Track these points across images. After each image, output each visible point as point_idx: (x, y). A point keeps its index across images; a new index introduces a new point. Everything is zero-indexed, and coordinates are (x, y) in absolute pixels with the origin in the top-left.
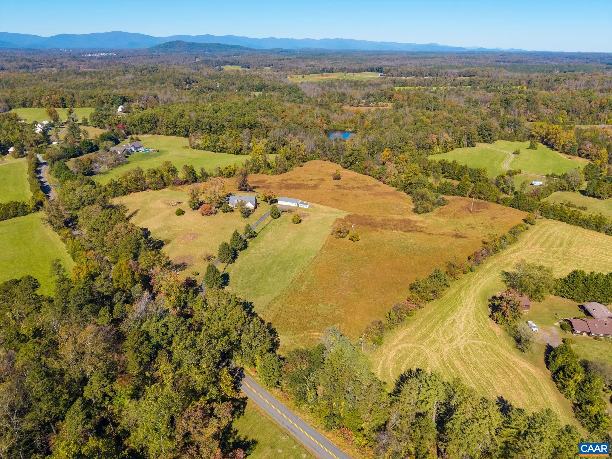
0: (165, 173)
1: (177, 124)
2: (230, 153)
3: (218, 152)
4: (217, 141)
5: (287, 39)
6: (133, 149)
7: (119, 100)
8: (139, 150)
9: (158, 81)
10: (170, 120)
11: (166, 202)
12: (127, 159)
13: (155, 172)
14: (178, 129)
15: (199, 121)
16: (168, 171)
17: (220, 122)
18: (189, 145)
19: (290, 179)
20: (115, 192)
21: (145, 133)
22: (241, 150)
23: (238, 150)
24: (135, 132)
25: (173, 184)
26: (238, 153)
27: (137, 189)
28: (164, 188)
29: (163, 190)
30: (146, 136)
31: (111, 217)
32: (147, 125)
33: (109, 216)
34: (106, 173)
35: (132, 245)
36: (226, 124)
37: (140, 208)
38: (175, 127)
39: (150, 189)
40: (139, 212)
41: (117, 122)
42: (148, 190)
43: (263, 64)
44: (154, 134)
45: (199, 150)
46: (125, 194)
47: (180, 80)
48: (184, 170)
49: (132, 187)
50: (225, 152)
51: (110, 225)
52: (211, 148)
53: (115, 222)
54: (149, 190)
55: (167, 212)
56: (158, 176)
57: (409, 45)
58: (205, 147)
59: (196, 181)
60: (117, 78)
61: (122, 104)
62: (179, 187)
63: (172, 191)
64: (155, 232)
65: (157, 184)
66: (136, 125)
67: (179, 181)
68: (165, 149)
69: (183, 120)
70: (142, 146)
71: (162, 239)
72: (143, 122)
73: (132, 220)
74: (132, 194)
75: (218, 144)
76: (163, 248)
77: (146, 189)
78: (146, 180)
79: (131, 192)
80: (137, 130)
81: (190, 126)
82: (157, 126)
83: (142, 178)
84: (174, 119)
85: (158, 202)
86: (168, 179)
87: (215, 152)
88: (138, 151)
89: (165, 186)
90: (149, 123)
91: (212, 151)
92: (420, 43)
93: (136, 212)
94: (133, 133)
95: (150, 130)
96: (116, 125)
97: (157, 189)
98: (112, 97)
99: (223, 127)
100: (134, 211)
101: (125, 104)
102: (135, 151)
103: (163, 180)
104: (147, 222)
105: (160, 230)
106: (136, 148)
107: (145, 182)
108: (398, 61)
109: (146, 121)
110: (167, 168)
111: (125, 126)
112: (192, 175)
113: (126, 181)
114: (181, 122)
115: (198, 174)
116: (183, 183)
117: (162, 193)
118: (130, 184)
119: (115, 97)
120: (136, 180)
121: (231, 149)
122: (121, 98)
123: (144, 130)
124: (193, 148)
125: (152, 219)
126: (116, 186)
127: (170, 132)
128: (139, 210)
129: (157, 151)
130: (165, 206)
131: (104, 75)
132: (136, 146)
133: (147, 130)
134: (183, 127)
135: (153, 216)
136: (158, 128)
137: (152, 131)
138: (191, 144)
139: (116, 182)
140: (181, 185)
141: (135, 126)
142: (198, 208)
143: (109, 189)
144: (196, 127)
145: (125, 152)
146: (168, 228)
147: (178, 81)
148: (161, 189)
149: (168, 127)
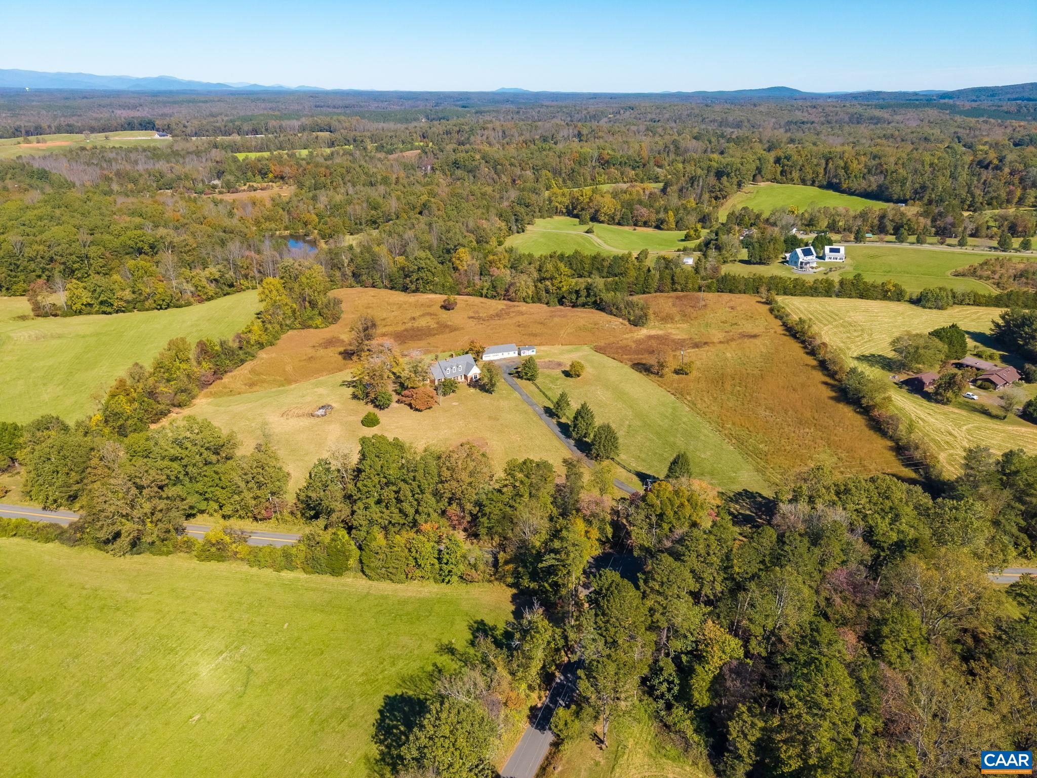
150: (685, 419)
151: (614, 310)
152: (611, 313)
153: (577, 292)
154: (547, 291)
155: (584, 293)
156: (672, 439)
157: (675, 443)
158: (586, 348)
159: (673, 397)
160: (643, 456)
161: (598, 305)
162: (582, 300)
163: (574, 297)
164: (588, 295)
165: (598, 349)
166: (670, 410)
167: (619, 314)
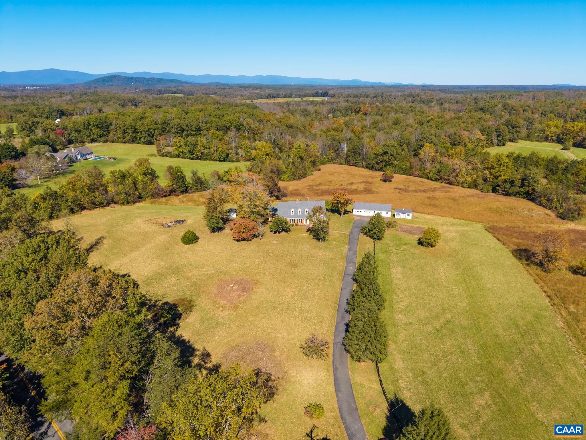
0: (140, 178)
1: (136, 127)
2: (213, 160)
3: (197, 158)
4: (195, 145)
5: (222, 76)
6: (79, 156)
7: (55, 113)
8: (87, 157)
9: (100, 101)
10: (127, 123)
11: (154, 221)
12: (71, 169)
13: (124, 176)
14: (139, 134)
15: (165, 123)
16: (145, 175)
17: (194, 123)
18: (156, 152)
19: (320, 184)
20: (53, 210)
21: (93, 141)
22: (228, 155)
23: (224, 155)
24: (79, 139)
25: (153, 196)
26: (224, 160)
27: (94, 204)
28: (139, 202)
29: (138, 204)
30: (94, 144)
31: (45, 257)
32: (95, 130)
33: (42, 254)
34: (37, 186)
35: (125, 350)
36: (203, 126)
37: (105, 234)
38: (135, 131)
39: (115, 203)
40: (105, 241)
41: (54, 128)
42: (113, 205)
43: (206, 92)
44: (105, 142)
45: (171, 157)
46: (72, 211)
47: (124, 101)
48: (168, 173)
49: (84, 200)
50: (206, 159)
51: (42, 279)
52: (188, 155)
53: (59, 268)
54: (116, 205)
55: (162, 238)
56: (129, 181)
57: (334, 81)
58: (179, 154)
59: (186, 191)
60: (53, 100)
61: (60, 118)
62: (164, 200)
63: (153, 205)
64: (149, 281)
65: (128, 194)
66: (80, 131)
67: (163, 190)
68: (125, 157)
69: (145, 123)
70: (92, 153)
71: (170, 300)
72: (90, 127)
73: (93, 260)
74: (84, 212)
75: (197, 148)
76: (182, 323)
77: (108, 204)
78: (109, 189)
79: (83, 208)
80: (81, 137)
81: (154, 130)
82: (109, 132)
83: (102, 185)
84: (133, 122)
85: (139, 221)
86: (145, 187)
87: (192, 159)
88: (86, 159)
89: (140, 198)
90: (98, 127)
91: (190, 158)
92: (344, 80)
93: (98, 242)
94: (77, 142)
95: (101, 136)
96: (53, 130)
97: (128, 203)
98: (47, 110)
99: (199, 129)
100: (94, 239)
101: (64, 117)
102: (82, 159)
103: (137, 189)
104: (125, 260)
105: (157, 277)
106: (83, 155)
107: (107, 192)
108: (334, 91)
109: (94, 126)
110: (142, 169)
111: (65, 132)
112: (181, 181)
113: (74, 190)
114: (143, 124)
115: (189, 180)
116: (168, 193)
117: (138, 208)
118: (80, 196)
119: (50, 110)
120: (92, 188)
121: (215, 155)
122: (58, 111)
123: (91, 137)
124: (163, 155)
125: (134, 255)
126: (56, 199)
127: (127, 138)
128: (103, 237)
129: (114, 159)
130: (154, 228)
131: (38, 99)
132: (84, 153)
133: (95, 137)
134: (145, 132)
135: (135, 247)
136: (111, 135)
137: (102, 139)
138: (159, 151)
139: (56, 192)
140: (165, 196)
141: (78, 131)
142: (221, 229)
143: (42, 205)
144: (163, 132)
145: (67, 159)
146: (176, 271)
147: (123, 102)
148: (134, 203)
149: (124, 132)
150: (544, 339)
151: (544, 201)
152: (540, 204)
153: (512, 182)
154: (485, 180)
155: (518, 183)
156: (502, 363)
157: (501, 372)
158: (480, 225)
159: (547, 300)
160: (431, 374)
161: (530, 195)
162: (516, 189)
163: (508, 186)
164: (523, 185)
165: (492, 230)
166: (529, 318)
167: (549, 205)
